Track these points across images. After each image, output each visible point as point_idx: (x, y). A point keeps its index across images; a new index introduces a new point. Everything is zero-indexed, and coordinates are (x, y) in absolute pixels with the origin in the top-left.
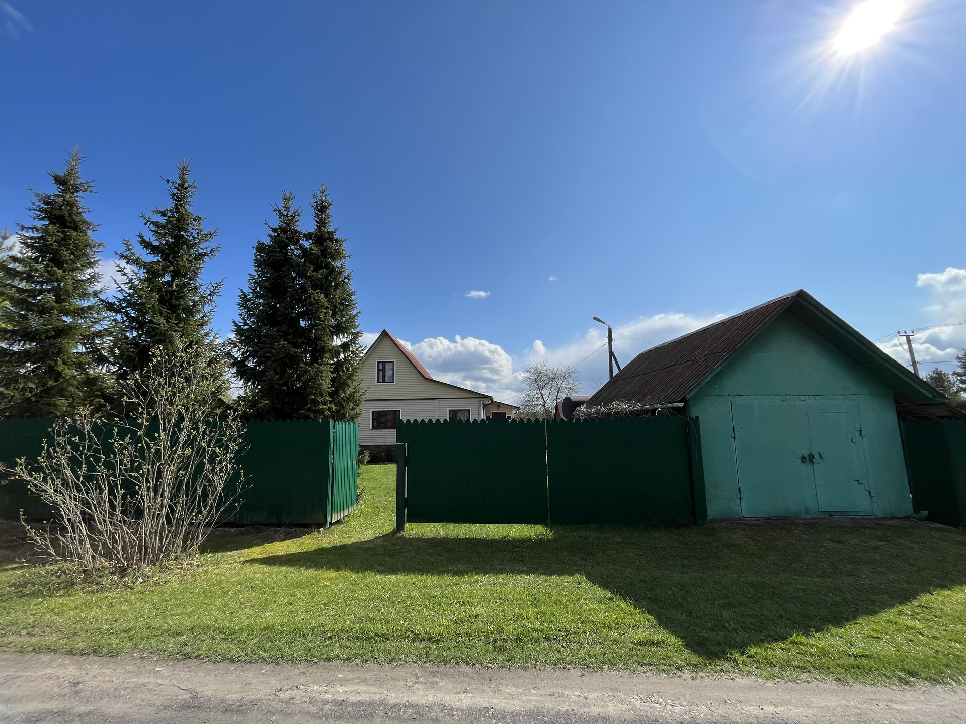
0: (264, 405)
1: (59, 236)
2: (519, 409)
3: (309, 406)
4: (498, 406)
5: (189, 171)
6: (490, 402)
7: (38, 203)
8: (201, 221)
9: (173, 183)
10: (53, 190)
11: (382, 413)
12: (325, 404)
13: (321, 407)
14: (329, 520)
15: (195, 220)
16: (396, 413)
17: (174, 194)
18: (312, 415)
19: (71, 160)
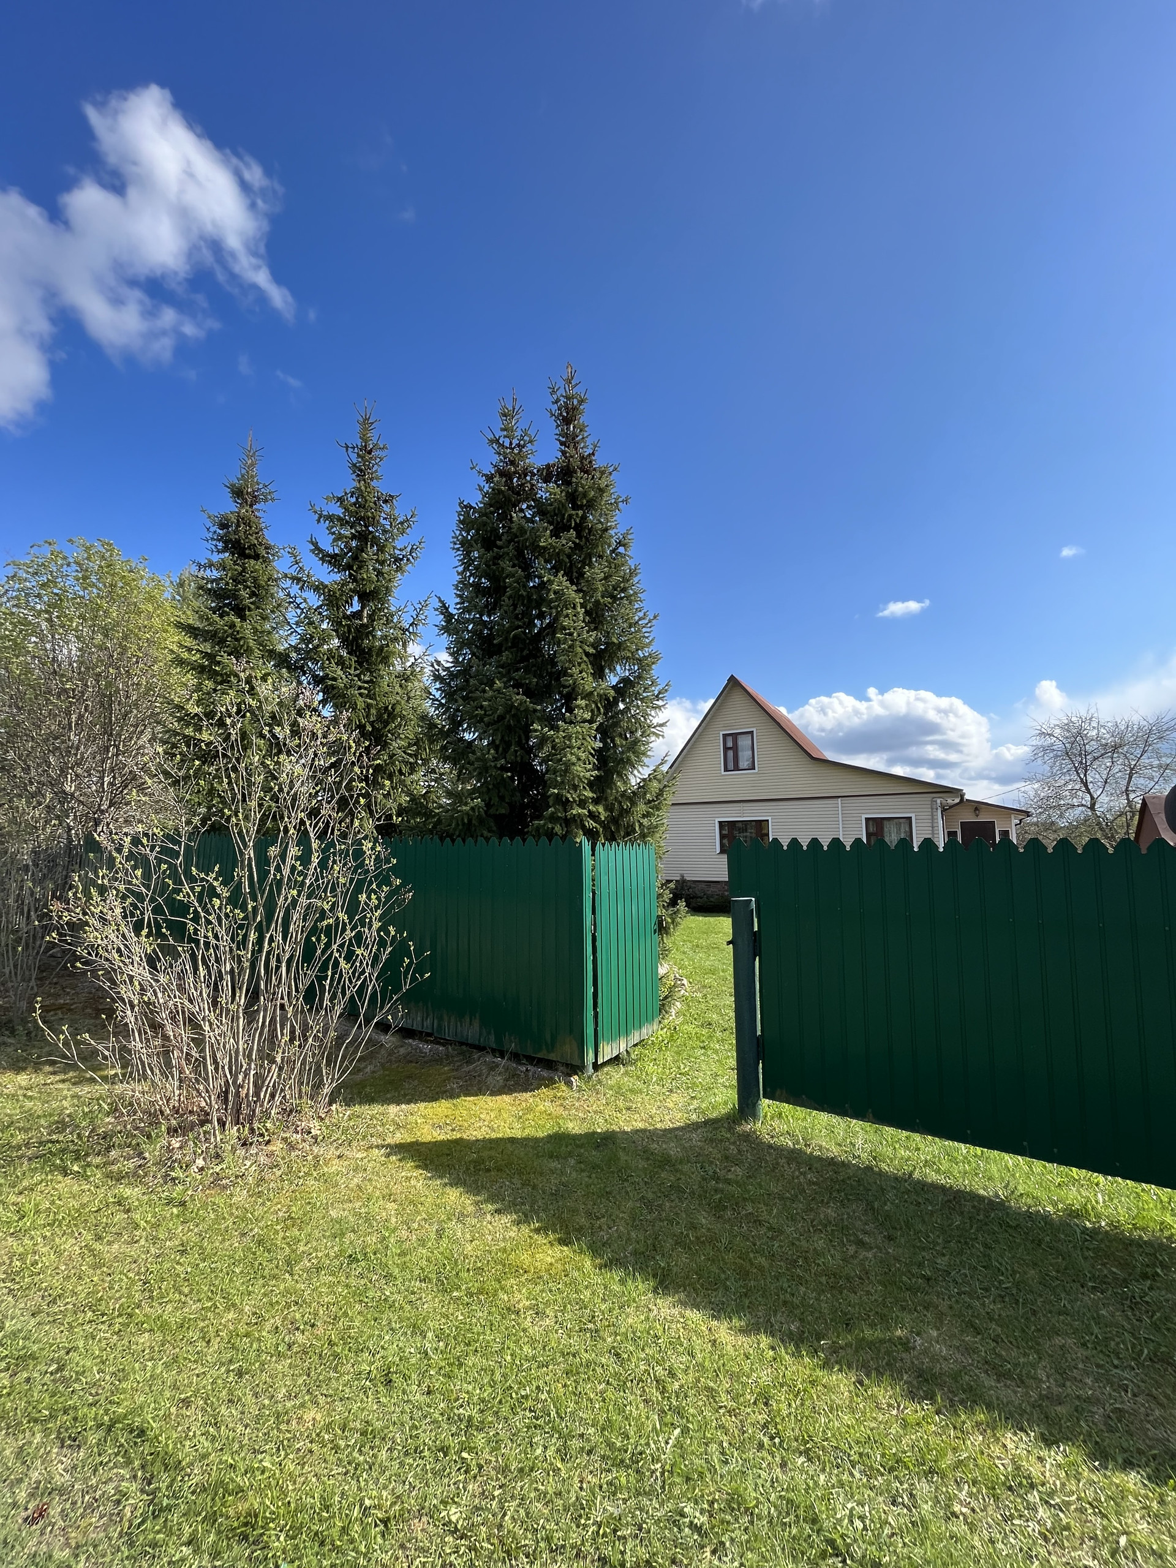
0: (473, 809)
1: (236, 570)
2: (1028, 814)
3: (551, 809)
4: (976, 809)
5: (372, 423)
6: (957, 800)
7: (212, 529)
8: (394, 501)
9: (354, 448)
10: (229, 507)
11: (740, 825)
12: (582, 803)
13: (574, 812)
14: (590, 1057)
15: (385, 501)
16: (761, 826)
17: (354, 465)
18: (558, 829)
19: (246, 459)
